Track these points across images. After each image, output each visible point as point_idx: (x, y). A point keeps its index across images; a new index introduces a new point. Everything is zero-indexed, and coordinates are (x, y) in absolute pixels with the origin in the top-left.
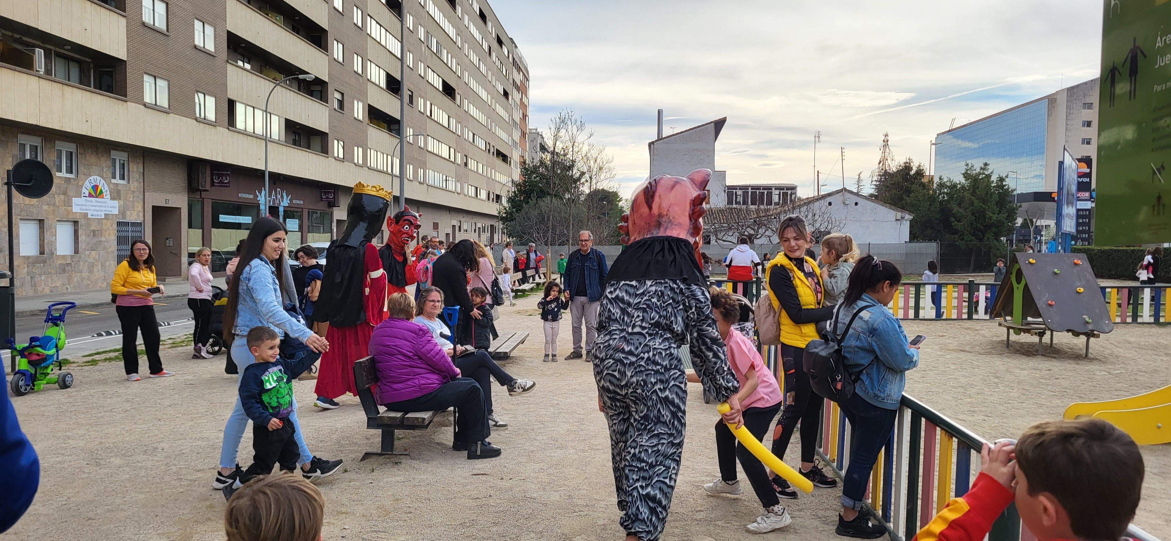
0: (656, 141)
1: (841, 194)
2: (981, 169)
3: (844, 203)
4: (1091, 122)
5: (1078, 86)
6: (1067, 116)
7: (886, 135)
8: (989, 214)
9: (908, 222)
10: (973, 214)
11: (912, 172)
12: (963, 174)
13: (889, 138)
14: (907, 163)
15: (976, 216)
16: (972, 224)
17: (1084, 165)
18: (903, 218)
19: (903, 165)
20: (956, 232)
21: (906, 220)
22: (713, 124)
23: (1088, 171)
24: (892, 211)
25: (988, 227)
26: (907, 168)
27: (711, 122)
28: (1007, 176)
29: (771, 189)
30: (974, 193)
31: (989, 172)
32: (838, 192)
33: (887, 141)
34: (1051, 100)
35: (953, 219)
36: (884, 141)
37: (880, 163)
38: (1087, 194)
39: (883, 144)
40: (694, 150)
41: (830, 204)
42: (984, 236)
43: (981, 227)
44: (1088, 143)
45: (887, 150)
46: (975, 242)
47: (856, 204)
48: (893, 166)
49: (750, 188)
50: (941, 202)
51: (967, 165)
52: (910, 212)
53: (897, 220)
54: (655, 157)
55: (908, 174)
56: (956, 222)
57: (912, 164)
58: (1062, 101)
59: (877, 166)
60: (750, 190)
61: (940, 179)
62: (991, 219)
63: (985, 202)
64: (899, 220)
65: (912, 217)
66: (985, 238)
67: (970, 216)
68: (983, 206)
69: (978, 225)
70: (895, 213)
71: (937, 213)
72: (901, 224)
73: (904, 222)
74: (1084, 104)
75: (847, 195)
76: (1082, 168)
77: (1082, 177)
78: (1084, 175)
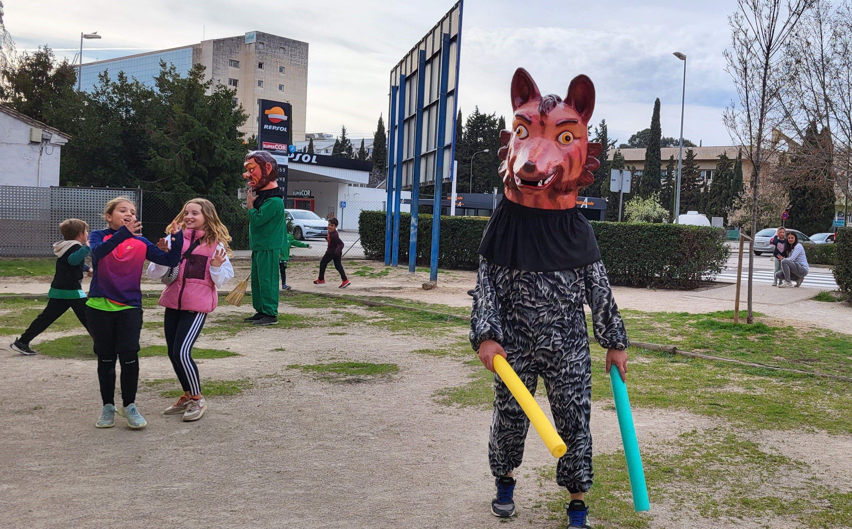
5: (223, 40)
6: (213, 70)
8: (219, 147)
9: (58, 150)
10: (190, 146)
11: (51, 73)
14: (42, 54)
15: (194, 150)
16: (187, 163)
18: (45, 140)
21: (54, 145)
24: (23, 125)
25: (217, 171)
30: (189, 107)
31: (205, 81)
34: (196, 50)
35: (149, 152)
43: (205, 170)
50: (124, 122)
51: (164, 65)
52: (62, 130)
53: (32, 143)
55: (44, 73)
56: (159, 158)
57: (50, 58)
58: (209, 52)
61: (121, 76)
62: (223, 158)
63: (211, 125)
64: (37, 143)
65: (67, 141)
66: (212, 190)
67: (185, 148)
68: (211, 133)
69: (200, 166)
70: (29, 129)
71: (117, 138)
72: (41, 152)
73: (50, 148)
74: (231, 61)
76: (278, 114)
77: (277, 125)
78: (281, 123)
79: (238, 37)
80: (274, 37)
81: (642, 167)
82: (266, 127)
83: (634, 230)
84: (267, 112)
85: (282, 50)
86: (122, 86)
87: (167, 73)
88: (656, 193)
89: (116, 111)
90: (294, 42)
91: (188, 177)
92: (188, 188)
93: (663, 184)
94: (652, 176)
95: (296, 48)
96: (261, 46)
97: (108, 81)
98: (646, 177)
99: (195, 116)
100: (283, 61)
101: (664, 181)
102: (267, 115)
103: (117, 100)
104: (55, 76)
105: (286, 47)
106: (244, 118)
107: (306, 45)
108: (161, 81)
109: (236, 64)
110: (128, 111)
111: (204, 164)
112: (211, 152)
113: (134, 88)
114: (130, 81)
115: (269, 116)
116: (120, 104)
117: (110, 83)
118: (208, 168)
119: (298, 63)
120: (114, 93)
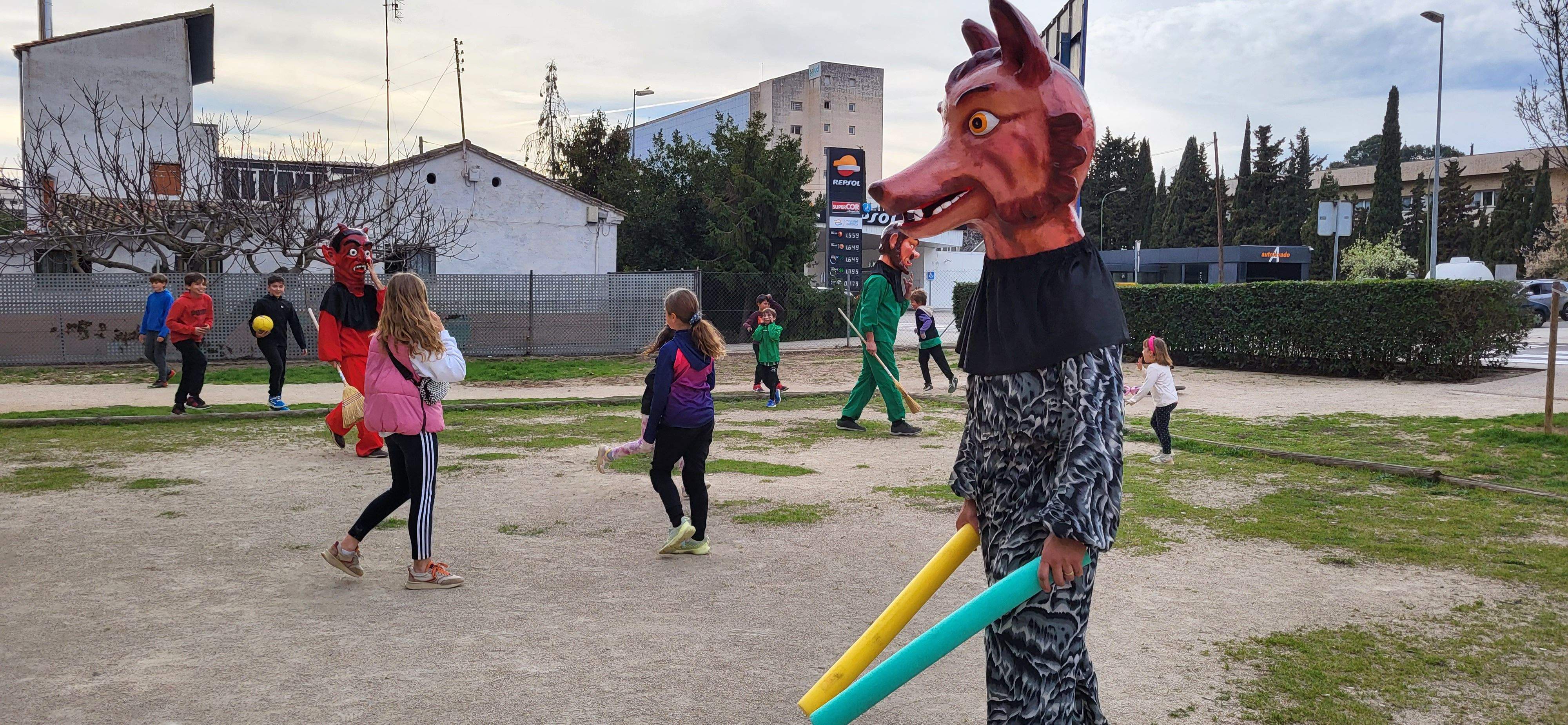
0: (37, 44)
1: (457, 156)
2: (749, 125)
3: (466, 178)
5: (783, 78)
7: (552, 68)
8: (783, 213)
9: (614, 230)
10: (751, 214)
11: (604, 141)
12: (713, 136)
13: (558, 73)
14: (596, 120)
15: (755, 218)
16: (748, 235)
18: (602, 219)
19: (586, 124)
21: (610, 224)
22: (184, 21)
24: (580, 204)
25: (781, 242)
26: (595, 128)
27: (177, 16)
28: (800, 141)
30: (749, 167)
31: (765, 132)
32: (450, 150)
33: (555, 79)
34: (755, 94)
35: (708, 225)
36: (548, 79)
37: (541, 121)
39: (547, 85)
41: (431, 179)
42: (771, 259)
43: (768, 242)
45: (555, 97)
47: (496, 182)
48: (569, 127)
49: (276, 166)
50: (679, 191)
51: (720, 118)
52: (617, 207)
53: (590, 223)
54: (34, 81)
55: (598, 142)
56: (718, 231)
57: (604, 123)
58: (767, 95)
59: (536, 127)
60: (276, 170)
61: (676, 137)
62: (788, 226)
63: (774, 186)
64: (593, 223)
65: (623, 219)
66: (776, 267)
67: (745, 216)
68: (774, 196)
69: (762, 238)
70: (585, 208)
71: (674, 211)
72: (598, 233)
73: (606, 227)
74: (793, 103)
75: (475, 160)
76: (848, 164)
77: (848, 178)
78: (853, 176)
79: (800, 73)
80: (842, 66)
81: (1369, 195)
82: (835, 182)
83: (1358, 292)
84: (836, 163)
85: (851, 82)
86: (677, 148)
87: (724, 127)
88: (1395, 232)
89: (672, 178)
90: (866, 69)
91: (749, 253)
92: (751, 265)
93: (1405, 217)
94: (1386, 207)
95: (869, 77)
96: (827, 80)
97: (663, 144)
98: (1377, 209)
99: (755, 176)
100: (853, 96)
101: (1407, 214)
102: (836, 167)
103: (672, 165)
104: (608, 144)
105: (857, 78)
106: (811, 174)
107: (881, 71)
108: (718, 139)
109: (798, 106)
110: (683, 178)
111: (767, 235)
112: (774, 220)
113: (690, 149)
114: (685, 142)
115: (839, 169)
116: (676, 170)
117: (665, 146)
118: (771, 239)
119: (871, 96)
120: (669, 157)
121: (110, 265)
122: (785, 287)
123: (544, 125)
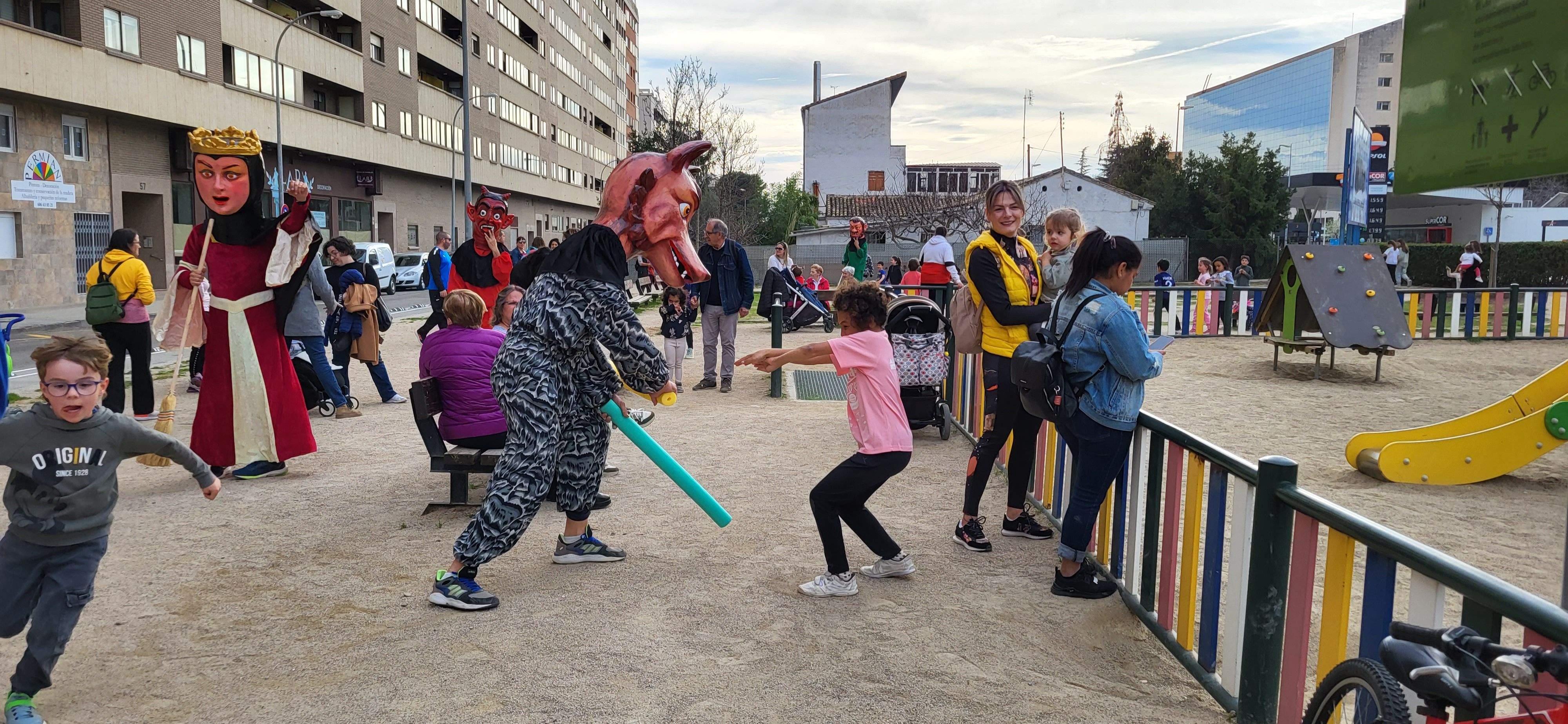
0: (812, 105)
1: (1059, 175)
2: (1245, 140)
3: (1063, 188)
4: (1389, 79)
5: (1373, 30)
6: (1358, 72)
7: (1120, 97)
8: (1254, 201)
9: (1148, 213)
10: (1232, 202)
11: (1154, 146)
12: (1221, 148)
13: (1123, 100)
14: (1147, 133)
15: (1236, 204)
16: (1231, 214)
17: (1379, 136)
18: (1140, 207)
19: (1141, 136)
20: (1209, 226)
21: (1145, 210)
22: (888, 82)
23: (1384, 144)
24: (1127, 198)
25: (1252, 219)
26: (1147, 140)
27: (886, 80)
28: (1278, 151)
29: (966, 170)
30: (1234, 173)
31: (1255, 146)
32: (1055, 172)
33: (1121, 104)
34: (1339, 49)
35: (1206, 209)
36: (1117, 104)
37: (1111, 134)
38: (1382, 176)
39: (1115, 108)
40: (863, 117)
41: (1045, 189)
43: (1243, 218)
44: (1386, 107)
45: (1121, 116)
46: (1235, 238)
47: (1079, 189)
48: (1129, 139)
49: (938, 169)
50: (1191, 186)
51: (1226, 136)
52: (1150, 199)
53: (1133, 210)
54: (811, 127)
55: (1148, 148)
56: (1210, 213)
57: (1153, 136)
58: (1353, 49)
59: (1107, 138)
60: (938, 172)
61: (1191, 154)
62: (1256, 208)
63: (1248, 185)
64: (1135, 210)
65: (1153, 206)
66: (1248, 234)
67: (1229, 204)
68: (1247, 191)
69: (1239, 216)
70: (1129, 200)
71: (1186, 200)
72: (1138, 215)
73: (1143, 212)
74: (1382, 55)
75: (1068, 177)
79: (1393, 23)
108: (1225, 151)
109: (1389, 57)
121: (904, 239)
122: (1255, 246)
123: (1113, 136)
